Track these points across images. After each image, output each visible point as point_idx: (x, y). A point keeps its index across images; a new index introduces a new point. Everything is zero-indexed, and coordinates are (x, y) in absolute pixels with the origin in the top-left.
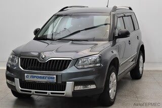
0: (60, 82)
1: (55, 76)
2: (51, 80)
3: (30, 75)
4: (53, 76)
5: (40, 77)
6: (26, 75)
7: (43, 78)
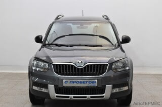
0: (100, 86)
1: (96, 80)
2: (92, 85)
3: (69, 81)
4: (94, 81)
5: (81, 82)
6: (64, 80)
7: (84, 82)
